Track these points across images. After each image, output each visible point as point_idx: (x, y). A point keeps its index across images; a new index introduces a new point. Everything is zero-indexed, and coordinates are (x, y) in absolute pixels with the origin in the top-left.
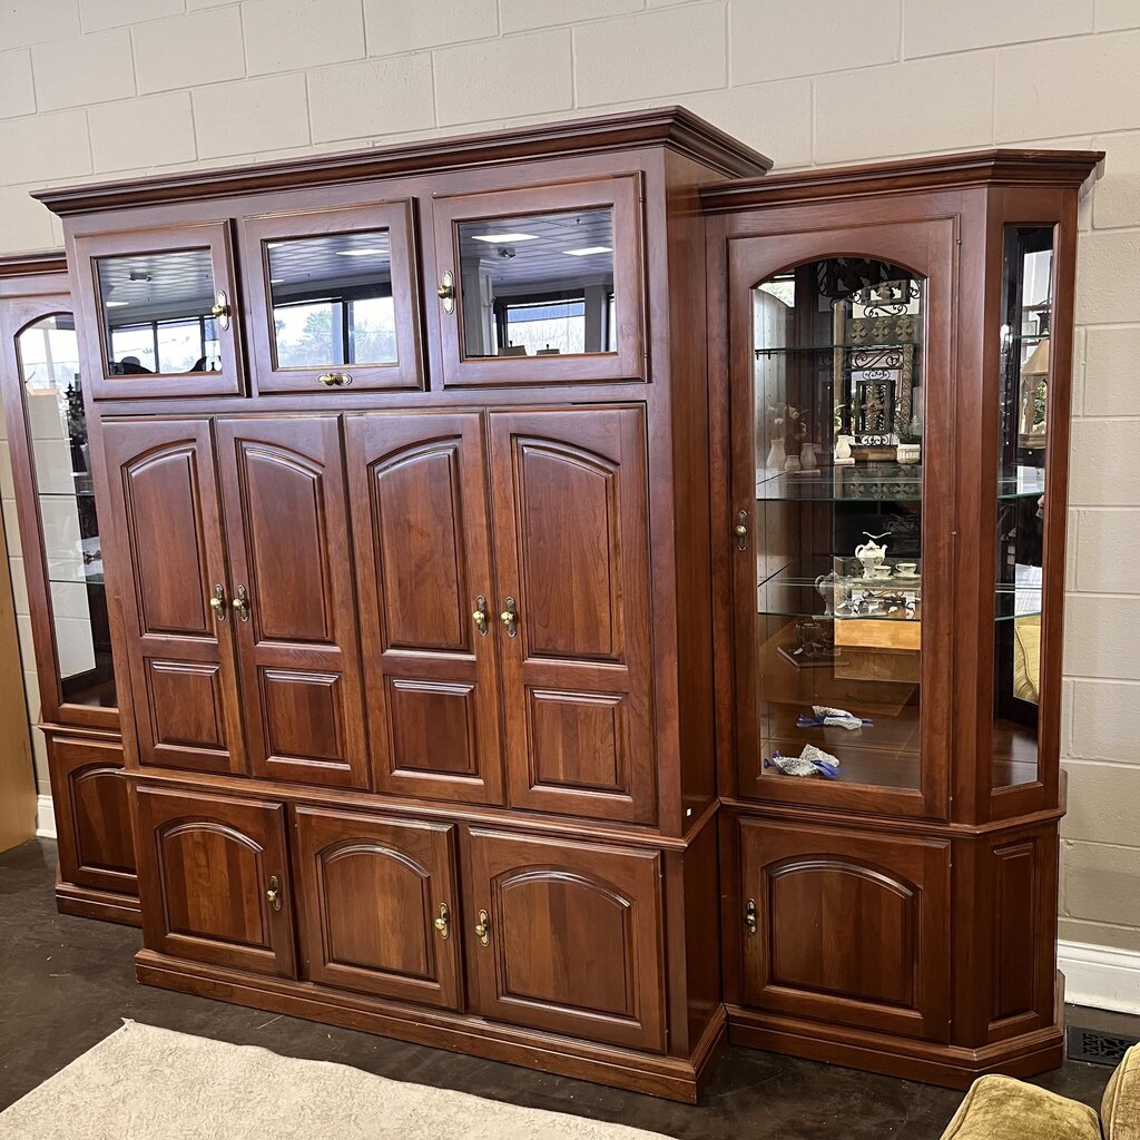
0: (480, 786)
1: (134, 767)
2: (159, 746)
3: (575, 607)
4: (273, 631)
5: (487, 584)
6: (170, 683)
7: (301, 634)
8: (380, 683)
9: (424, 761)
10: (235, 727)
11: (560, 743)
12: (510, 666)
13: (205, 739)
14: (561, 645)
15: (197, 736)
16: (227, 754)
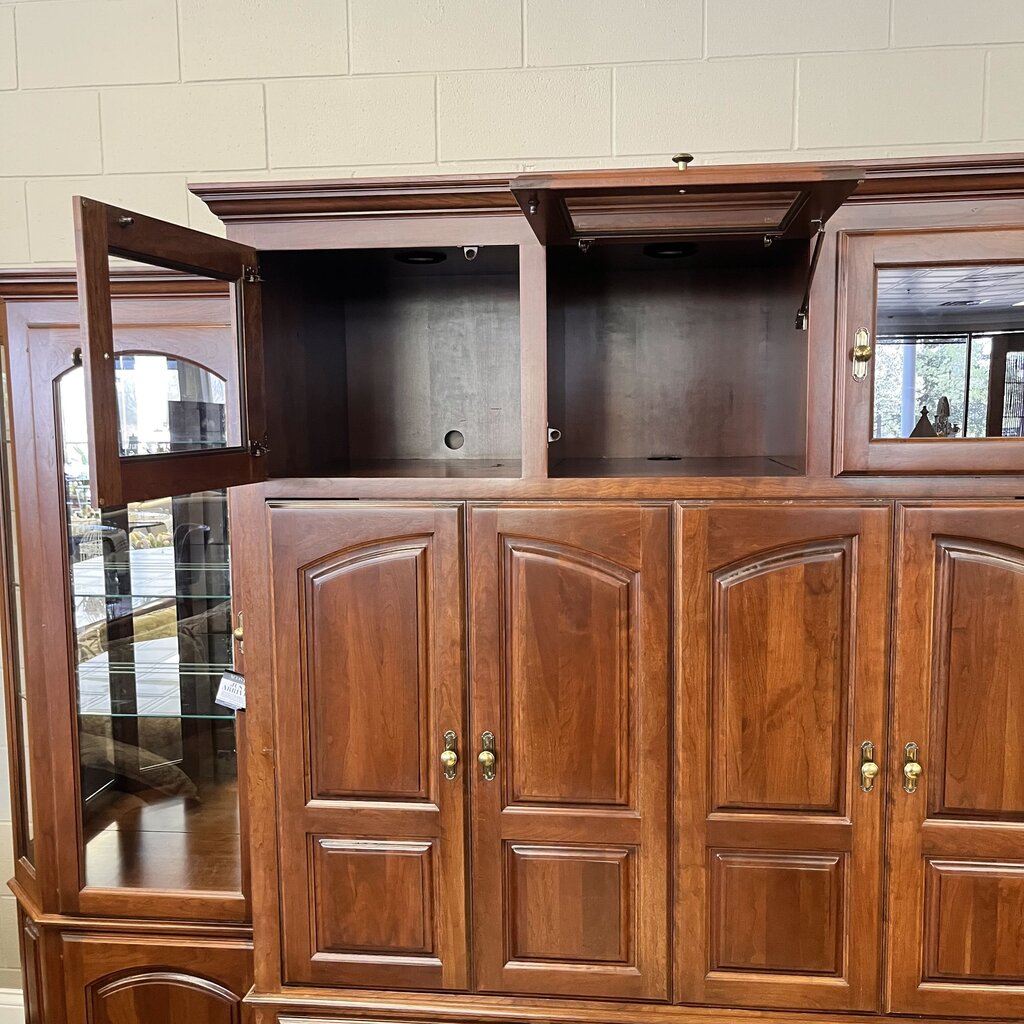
0: (843, 988)
1: (271, 989)
2: (319, 957)
3: (1008, 754)
4: (534, 793)
5: (879, 725)
6: (351, 868)
7: (578, 797)
8: (699, 859)
9: (759, 959)
10: (456, 925)
11: (970, 927)
12: (903, 832)
13: (404, 943)
14: (982, 802)
15: (389, 940)
16: (436, 962)
